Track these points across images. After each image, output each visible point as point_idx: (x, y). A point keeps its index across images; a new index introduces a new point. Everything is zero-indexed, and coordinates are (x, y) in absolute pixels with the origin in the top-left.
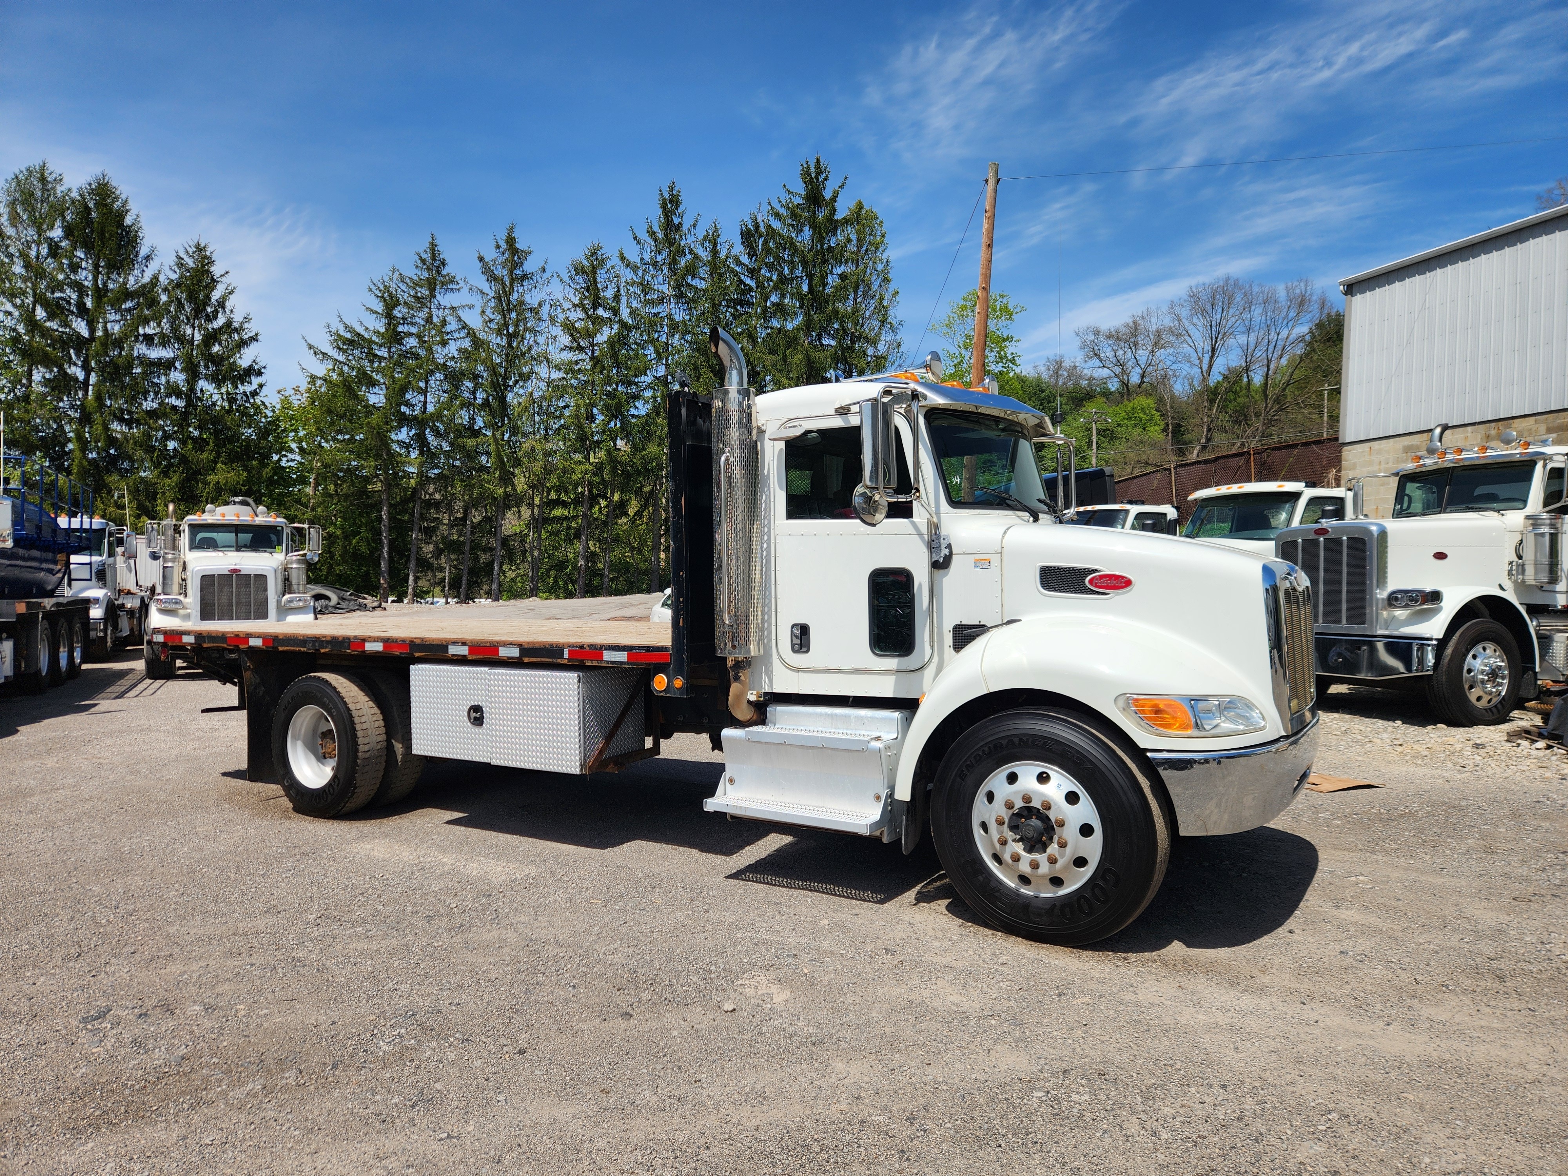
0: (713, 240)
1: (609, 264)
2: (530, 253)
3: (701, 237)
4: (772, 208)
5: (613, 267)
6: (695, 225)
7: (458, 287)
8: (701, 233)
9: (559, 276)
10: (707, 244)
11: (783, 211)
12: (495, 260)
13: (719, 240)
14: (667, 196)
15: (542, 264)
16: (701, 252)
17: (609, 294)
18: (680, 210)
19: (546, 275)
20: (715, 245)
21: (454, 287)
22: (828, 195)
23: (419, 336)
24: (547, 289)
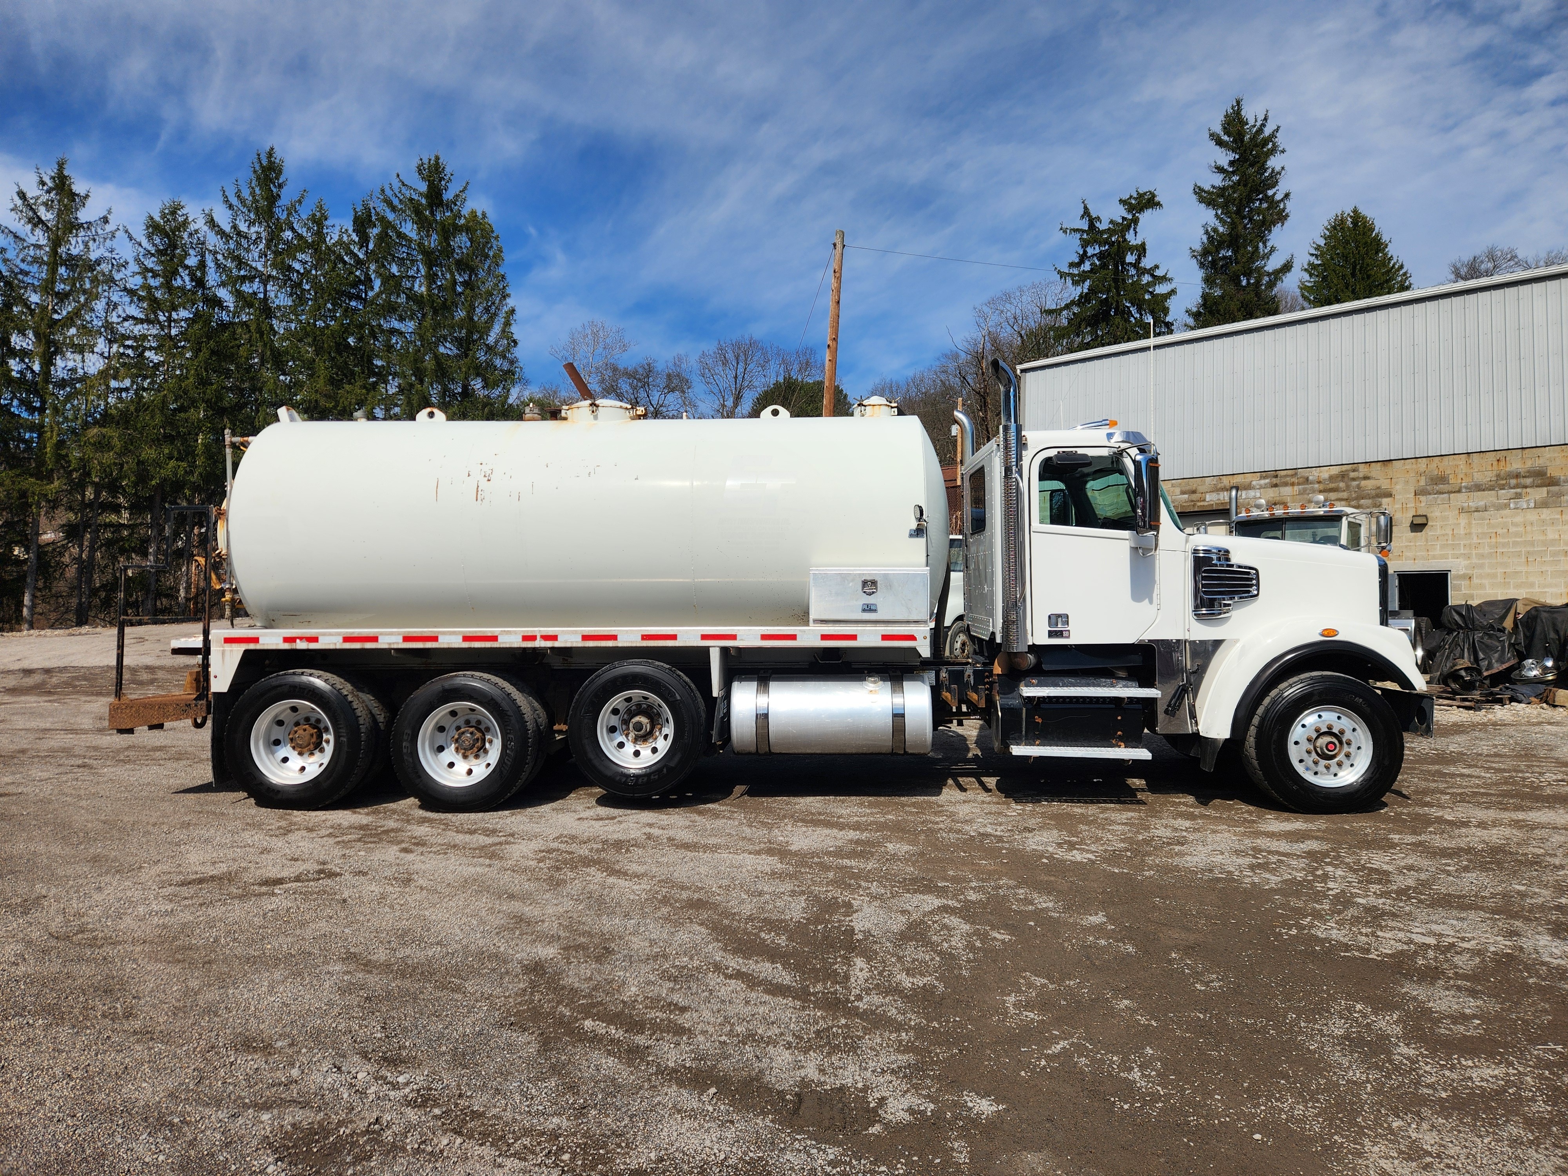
0: (319, 221)
1: (192, 227)
2: (87, 196)
3: (305, 215)
4: (385, 197)
5: (196, 231)
6: (300, 202)
8: (305, 211)
9: (126, 231)
10: (312, 225)
11: (397, 203)
12: (37, 198)
13: (326, 223)
14: (265, 163)
15: (104, 213)
17: (193, 261)
18: (281, 181)
19: (109, 228)
20: (322, 226)
22: (448, 196)
24: (108, 243)
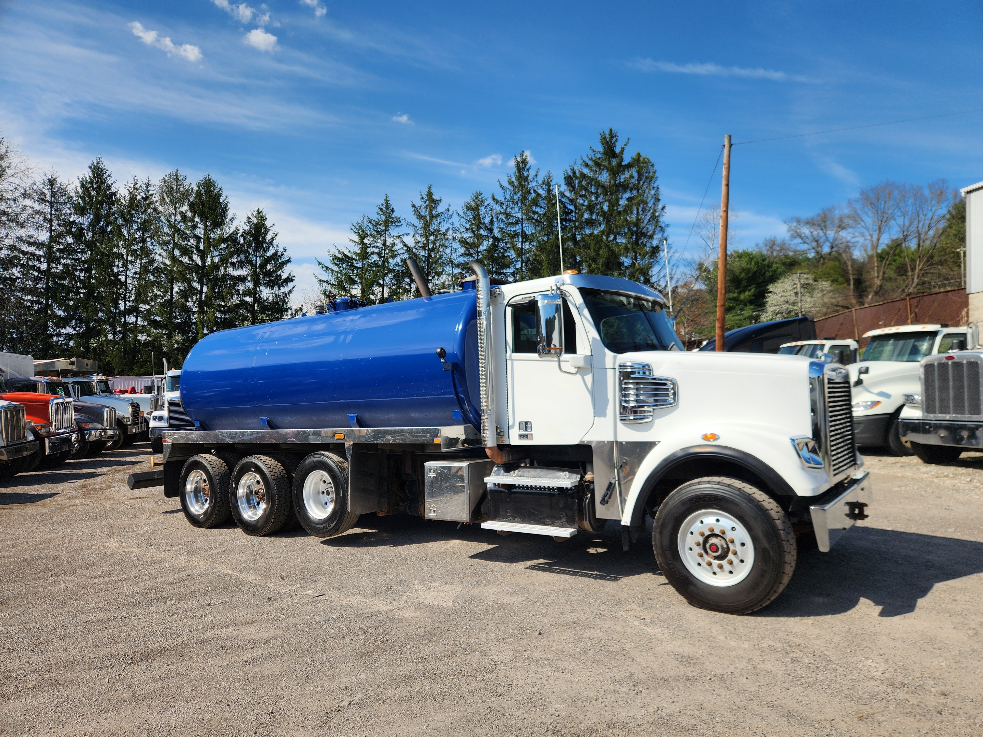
0: (548, 183)
1: (486, 203)
2: (440, 201)
3: (540, 182)
4: (584, 161)
5: (488, 205)
6: (536, 175)
7: (400, 224)
8: (540, 179)
9: (457, 213)
10: (544, 186)
11: (590, 163)
12: (421, 206)
13: (552, 184)
14: (519, 160)
15: (447, 207)
16: (540, 191)
17: (487, 220)
18: (527, 167)
19: (450, 213)
20: (549, 186)
21: (398, 224)
22: (618, 150)
23: (379, 254)
24: (450, 221)
